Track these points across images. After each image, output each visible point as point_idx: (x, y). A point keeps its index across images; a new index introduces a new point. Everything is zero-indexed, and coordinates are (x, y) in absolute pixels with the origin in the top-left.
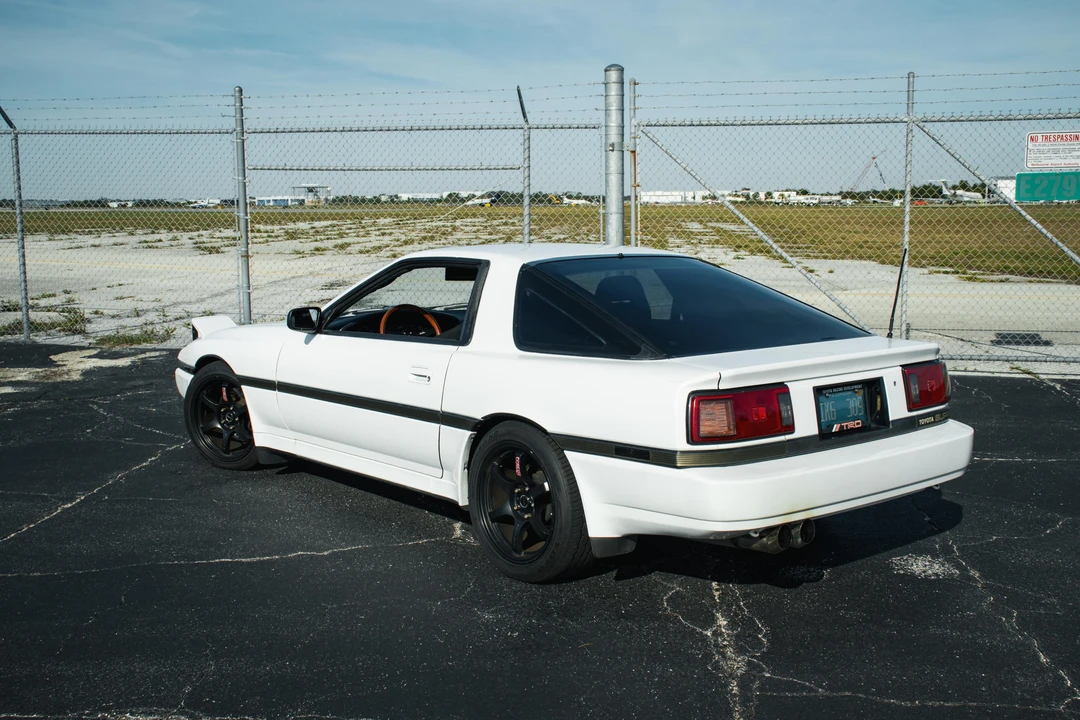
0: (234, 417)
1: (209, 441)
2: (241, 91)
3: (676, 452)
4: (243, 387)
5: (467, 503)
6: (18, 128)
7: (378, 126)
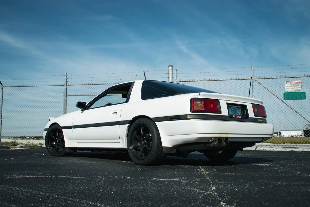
1: (51, 148)
2: (67, 74)
3: (187, 115)
4: (63, 130)
5: (127, 147)
6: (3, 85)
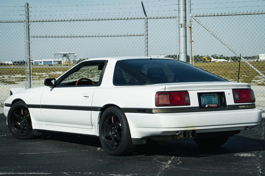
0: (25, 120)
1: (16, 129)
2: (28, 4)
3: (152, 109)
4: (29, 108)
5: (99, 135)
7: (85, 19)
